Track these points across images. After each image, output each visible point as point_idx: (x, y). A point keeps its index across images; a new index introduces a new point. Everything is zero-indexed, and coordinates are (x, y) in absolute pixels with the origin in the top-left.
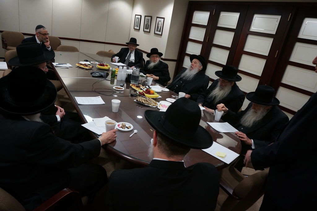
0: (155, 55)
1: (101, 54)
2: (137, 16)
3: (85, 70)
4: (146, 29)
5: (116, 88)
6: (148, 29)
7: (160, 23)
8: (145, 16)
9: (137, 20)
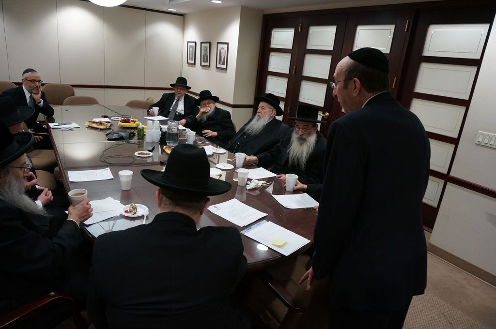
0: (206, 102)
1: (133, 105)
2: (189, 44)
3: (99, 130)
4: (203, 62)
5: (139, 154)
6: (206, 62)
7: (223, 51)
8: (201, 43)
9: (191, 49)
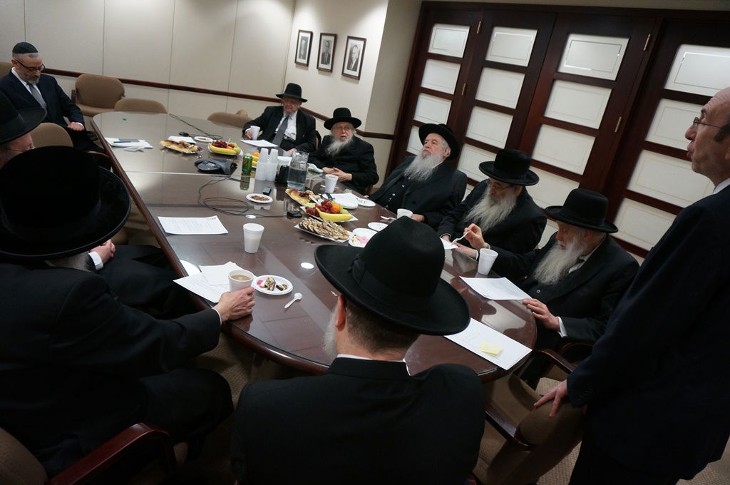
1: (219, 119)
8: (322, 34)
